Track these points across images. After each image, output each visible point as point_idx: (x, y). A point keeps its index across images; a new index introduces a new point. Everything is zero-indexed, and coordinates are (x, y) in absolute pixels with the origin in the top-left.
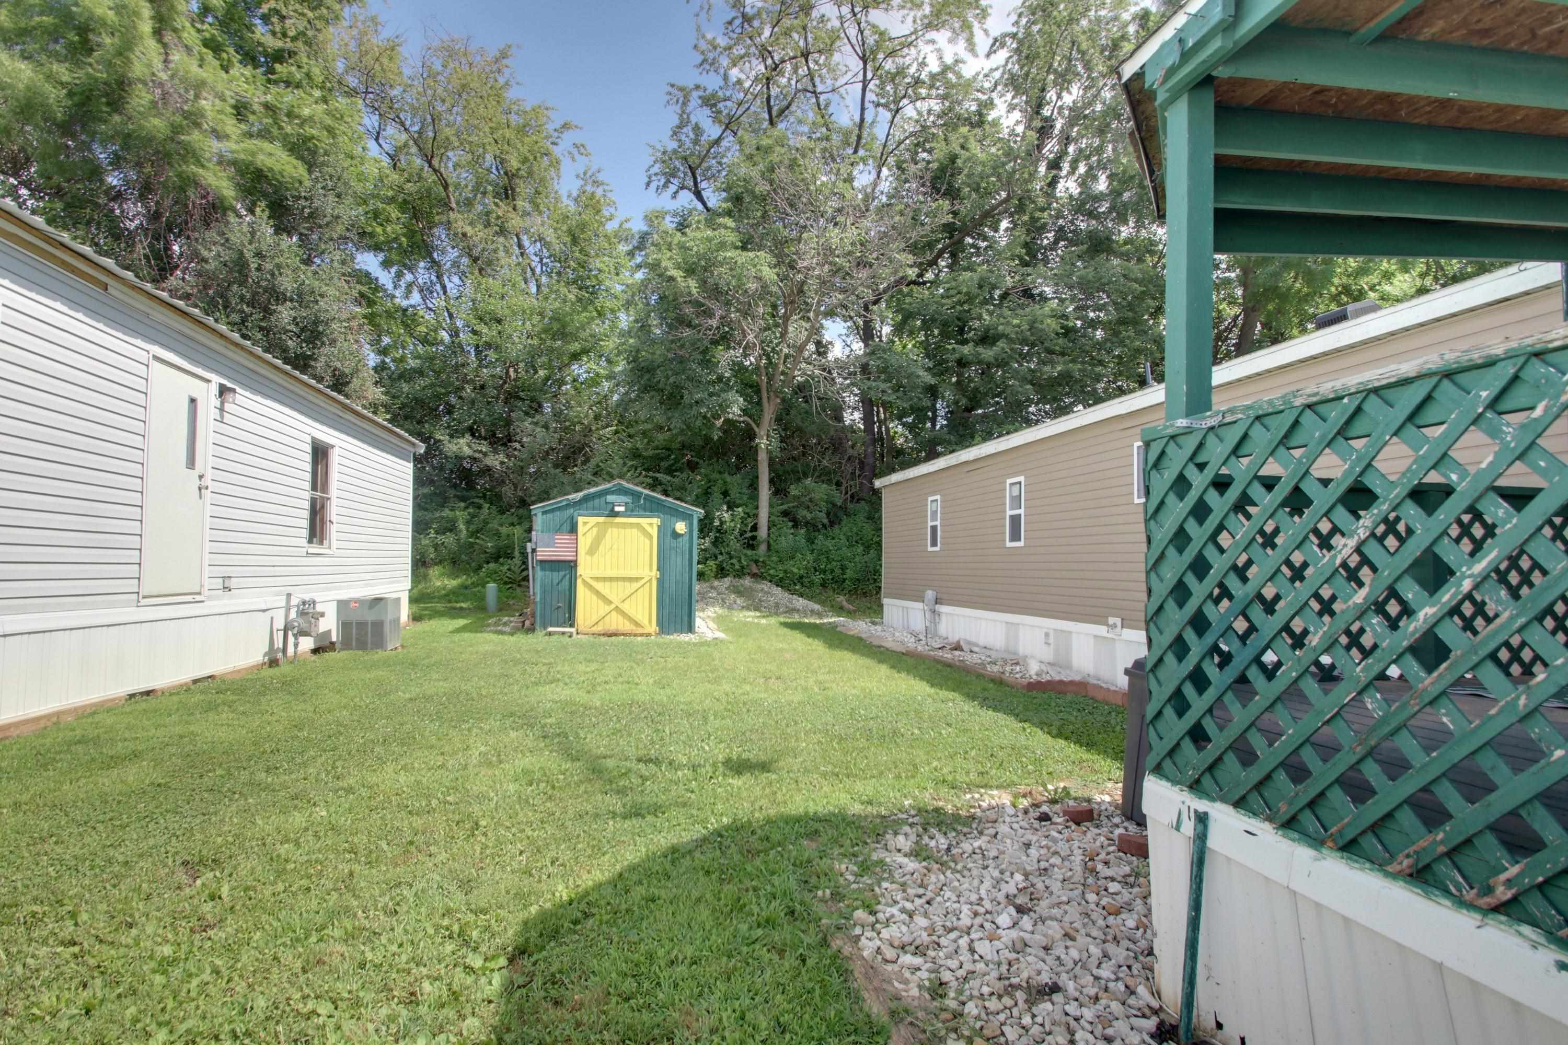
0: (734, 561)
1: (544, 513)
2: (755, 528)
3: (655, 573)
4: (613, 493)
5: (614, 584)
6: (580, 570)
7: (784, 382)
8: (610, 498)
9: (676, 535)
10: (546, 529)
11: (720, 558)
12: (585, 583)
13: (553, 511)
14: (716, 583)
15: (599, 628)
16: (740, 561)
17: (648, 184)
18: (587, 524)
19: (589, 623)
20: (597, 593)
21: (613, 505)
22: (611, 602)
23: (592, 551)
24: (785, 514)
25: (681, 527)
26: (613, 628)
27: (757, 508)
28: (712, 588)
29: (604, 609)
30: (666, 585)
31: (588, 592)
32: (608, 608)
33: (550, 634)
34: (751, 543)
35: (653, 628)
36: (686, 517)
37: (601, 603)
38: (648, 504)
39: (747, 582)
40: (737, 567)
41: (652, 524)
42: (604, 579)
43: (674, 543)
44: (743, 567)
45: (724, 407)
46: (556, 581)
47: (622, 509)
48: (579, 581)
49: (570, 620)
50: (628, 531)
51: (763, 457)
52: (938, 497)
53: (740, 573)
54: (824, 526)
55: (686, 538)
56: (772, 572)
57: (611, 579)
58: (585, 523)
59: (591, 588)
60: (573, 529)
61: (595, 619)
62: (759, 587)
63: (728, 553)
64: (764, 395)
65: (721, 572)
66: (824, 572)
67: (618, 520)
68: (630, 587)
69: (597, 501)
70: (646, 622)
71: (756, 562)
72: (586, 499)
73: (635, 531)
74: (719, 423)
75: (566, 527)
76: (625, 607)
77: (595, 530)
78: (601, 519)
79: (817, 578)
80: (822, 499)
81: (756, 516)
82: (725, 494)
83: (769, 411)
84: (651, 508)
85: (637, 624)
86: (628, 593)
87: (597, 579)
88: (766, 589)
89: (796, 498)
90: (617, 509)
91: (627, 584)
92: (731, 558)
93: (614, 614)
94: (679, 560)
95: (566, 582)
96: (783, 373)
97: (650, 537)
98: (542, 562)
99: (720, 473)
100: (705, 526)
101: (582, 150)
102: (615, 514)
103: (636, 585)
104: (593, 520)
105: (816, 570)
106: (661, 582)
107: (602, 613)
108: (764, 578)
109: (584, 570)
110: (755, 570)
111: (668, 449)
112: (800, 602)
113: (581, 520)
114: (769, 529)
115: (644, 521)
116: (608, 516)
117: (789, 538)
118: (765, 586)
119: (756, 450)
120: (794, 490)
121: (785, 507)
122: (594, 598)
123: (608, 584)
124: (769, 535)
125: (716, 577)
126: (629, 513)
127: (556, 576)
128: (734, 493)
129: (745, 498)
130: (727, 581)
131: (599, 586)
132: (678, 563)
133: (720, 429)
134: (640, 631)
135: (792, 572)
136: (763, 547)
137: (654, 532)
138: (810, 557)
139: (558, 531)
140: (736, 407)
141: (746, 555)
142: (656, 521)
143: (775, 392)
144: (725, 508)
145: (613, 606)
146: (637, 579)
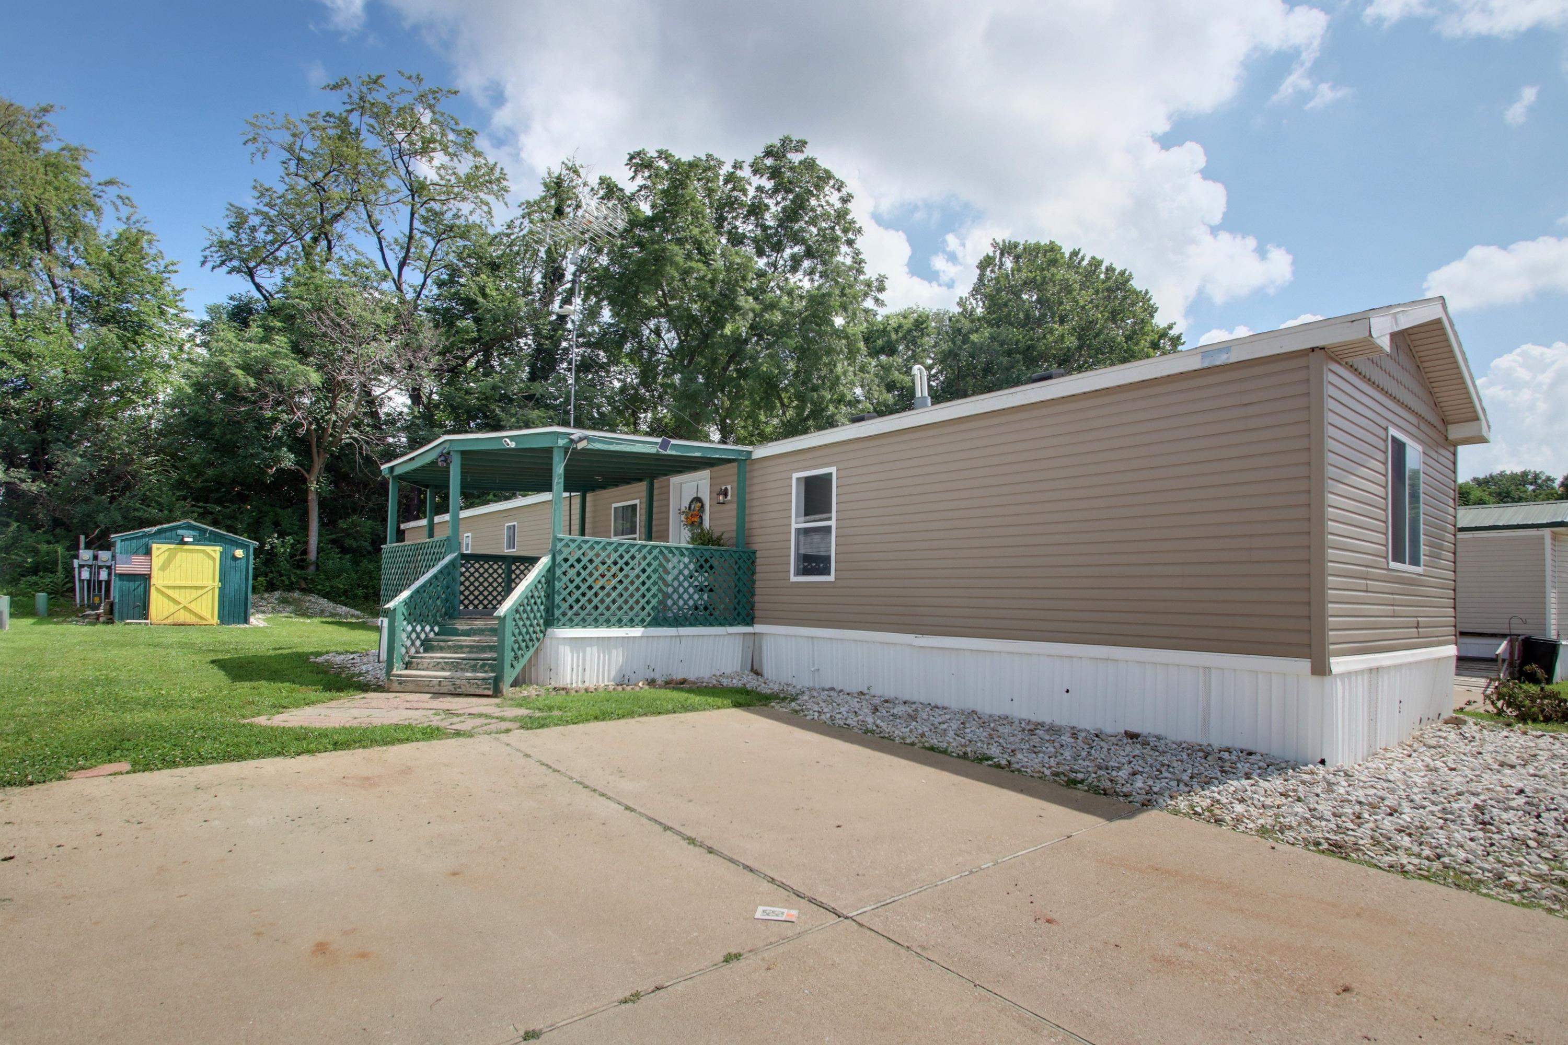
0: (284, 578)
1: (122, 541)
2: (305, 552)
3: (217, 584)
4: (183, 528)
5: (183, 591)
6: (153, 581)
7: (332, 442)
8: (180, 532)
9: (235, 558)
10: (125, 551)
11: (271, 575)
12: (157, 589)
13: (131, 539)
14: (266, 595)
15: (170, 621)
16: (289, 578)
17: (203, 263)
18: (160, 550)
19: (161, 617)
20: (169, 597)
21: (183, 537)
22: (180, 603)
23: (164, 568)
24: (333, 542)
25: (239, 553)
26: (181, 620)
27: (307, 536)
28: (262, 599)
29: (173, 608)
30: (227, 591)
31: (160, 597)
32: (177, 607)
33: (128, 624)
34: (301, 564)
35: (216, 620)
36: (244, 546)
37: (171, 604)
38: (212, 537)
39: (296, 595)
40: (287, 582)
41: (215, 551)
42: (174, 587)
43: (233, 564)
44: (292, 583)
45: (277, 460)
46: (132, 588)
47: (191, 540)
48: (153, 590)
49: (146, 616)
50: (195, 555)
51: (313, 498)
52: (469, 534)
53: (290, 588)
54: (369, 553)
55: (244, 561)
56: (319, 587)
57: (180, 587)
58: (158, 549)
59: (163, 593)
60: (148, 552)
61: (166, 614)
62: (307, 598)
63: (279, 572)
64: (315, 450)
65: (271, 587)
66: (366, 587)
67: (186, 547)
68: (195, 593)
69: (169, 534)
70: (209, 616)
71: (305, 579)
72: (159, 532)
73: (201, 555)
74: (272, 471)
75: (143, 550)
76: (192, 606)
77: (167, 553)
78: (172, 546)
79: (360, 592)
80: (366, 532)
81: (306, 543)
82: (276, 524)
83: (319, 463)
84: (214, 539)
85: (201, 618)
86: (194, 596)
87: (168, 587)
88: (313, 600)
89: (343, 530)
90: (186, 539)
91: (194, 591)
92: (281, 575)
93: (182, 611)
94: (237, 576)
95: (141, 589)
96: (331, 435)
97: (214, 559)
98: (120, 575)
99: (272, 506)
100: (258, 552)
101: (127, 201)
102: (183, 543)
103: (200, 592)
104: (165, 547)
105: (359, 586)
106: (222, 591)
107: (172, 610)
108: (313, 592)
109: (157, 580)
110: (304, 585)
111: (218, 483)
112: (343, 609)
113: (155, 546)
114: (318, 553)
115: (209, 549)
116: (178, 544)
117: (335, 561)
118: (313, 598)
119: (307, 491)
120: (343, 524)
121: (333, 536)
122: (166, 600)
123: (177, 591)
124: (318, 558)
125: (266, 591)
126: (197, 542)
127: (132, 585)
128: (285, 524)
129: (296, 528)
130: (277, 594)
131: (170, 592)
132: (237, 578)
133: (273, 475)
134: (204, 622)
135: (338, 588)
136: (312, 569)
137: (217, 556)
138: (354, 576)
139: (136, 553)
140: (288, 460)
141: (295, 573)
142: (219, 549)
143: (325, 449)
144: (276, 535)
145: (181, 606)
146: (202, 588)
